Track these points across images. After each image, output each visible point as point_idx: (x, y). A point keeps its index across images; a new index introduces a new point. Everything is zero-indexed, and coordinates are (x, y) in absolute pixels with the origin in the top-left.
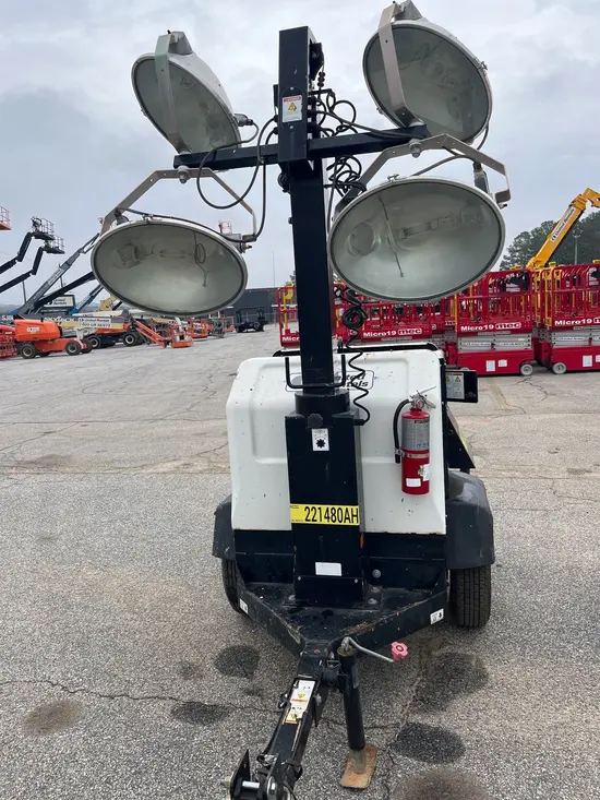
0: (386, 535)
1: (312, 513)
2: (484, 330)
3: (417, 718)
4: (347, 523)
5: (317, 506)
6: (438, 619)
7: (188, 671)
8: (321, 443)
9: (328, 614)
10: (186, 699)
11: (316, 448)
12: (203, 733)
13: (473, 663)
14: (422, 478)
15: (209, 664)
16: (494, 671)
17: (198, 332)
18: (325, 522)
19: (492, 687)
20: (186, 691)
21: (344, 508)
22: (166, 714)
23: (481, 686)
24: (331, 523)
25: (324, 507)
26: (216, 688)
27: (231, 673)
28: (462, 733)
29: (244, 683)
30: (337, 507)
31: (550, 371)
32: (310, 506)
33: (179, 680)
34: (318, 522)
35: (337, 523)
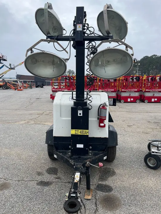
0: (94, 138)
1: (77, 132)
2: (105, 91)
3: (100, 182)
4: (86, 134)
5: (78, 130)
6: (105, 158)
7: (39, 174)
8: (80, 114)
9: (79, 157)
10: (40, 180)
11: (79, 115)
12: (46, 188)
13: (112, 170)
14: (104, 123)
15: (45, 172)
16: (117, 171)
17: (25, 87)
18: (80, 134)
19: (117, 175)
20: (40, 178)
21: (85, 130)
22: (35, 184)
23: (114, 175)
24: (81, 134)
25: (80, 130)
26: (47, 177)
27: (51, 174)
28: (112, 185)
29: (55, 176)
30: (83, 130)
31: (120, 102)
32: (76, 130)
33: (37, 176)
34: (78, 134)
35: (83, 134)
